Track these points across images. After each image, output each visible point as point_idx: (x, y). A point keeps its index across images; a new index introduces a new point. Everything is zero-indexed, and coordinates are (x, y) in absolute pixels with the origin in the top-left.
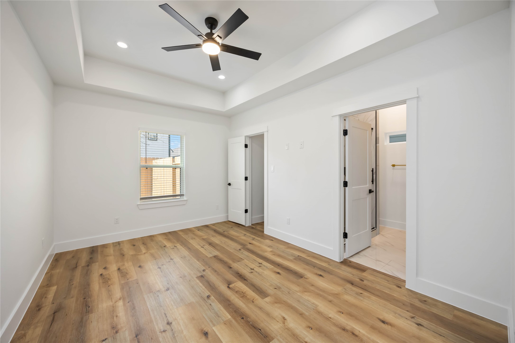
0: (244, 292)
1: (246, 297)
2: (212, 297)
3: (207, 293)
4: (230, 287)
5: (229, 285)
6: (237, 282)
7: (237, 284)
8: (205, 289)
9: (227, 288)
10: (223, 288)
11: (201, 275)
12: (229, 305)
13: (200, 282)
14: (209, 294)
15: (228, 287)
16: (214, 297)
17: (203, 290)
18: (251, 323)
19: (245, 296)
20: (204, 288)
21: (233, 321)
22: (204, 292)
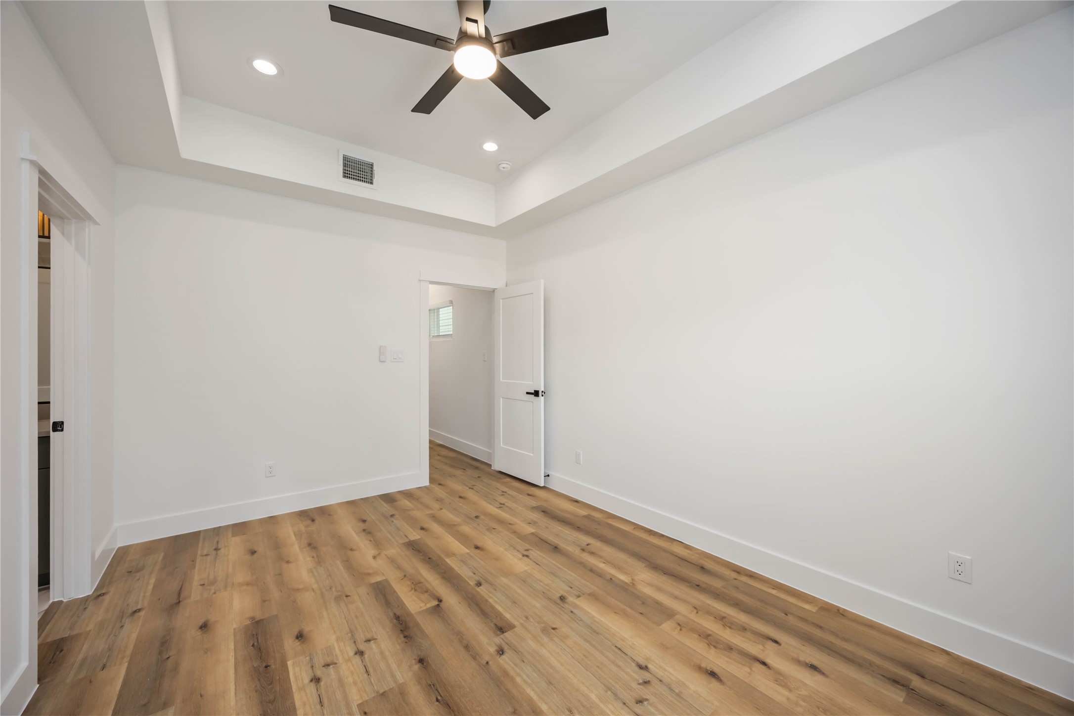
0: (413, 591)
1: (413, 583)
2: (472, 583)
3: (483, 590)
4: (437, 600)
5: (438, 605)
6: (419, 612)
7: (421, 607)
8: (488, 598)
9: (444, 600)
10: (451, 600)
11: (503, 632)
12: (445, 573)
13: (502, 614)
14: (478, 589)
15: (440, 601)
16: (468, 583)
17: (490, 595)
18: (421, 554)
19: (414, 585)
20: (490, 600)
21: (443, 556)
22: (489, 592)
